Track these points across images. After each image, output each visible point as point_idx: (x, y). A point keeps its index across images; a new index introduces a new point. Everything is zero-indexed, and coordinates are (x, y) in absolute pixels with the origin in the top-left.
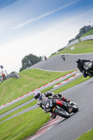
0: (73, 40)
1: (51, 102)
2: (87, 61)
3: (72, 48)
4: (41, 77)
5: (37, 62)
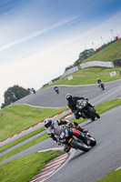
0: (71, 67)
2: (80, 99)
3: (70, 78)
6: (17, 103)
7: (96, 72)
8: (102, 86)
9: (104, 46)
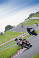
0: (27, 19)
1: (22, 42)
3: (26, 23)
4: (13, 35)
5: (11, 28)
6: (9, 31)
7: (35, 21)
8: (37, 25)
9: (37, 12)
